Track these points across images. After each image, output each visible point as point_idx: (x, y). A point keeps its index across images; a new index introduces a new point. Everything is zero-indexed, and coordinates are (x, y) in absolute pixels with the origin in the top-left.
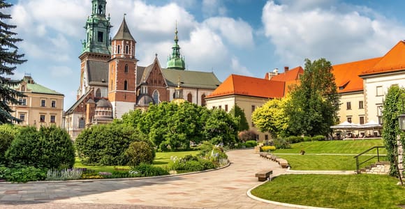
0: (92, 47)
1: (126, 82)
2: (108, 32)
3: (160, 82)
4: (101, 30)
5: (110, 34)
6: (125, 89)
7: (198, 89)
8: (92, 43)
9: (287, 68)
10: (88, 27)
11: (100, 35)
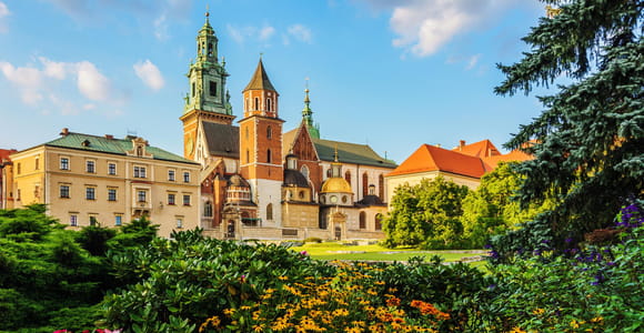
0: (203, 103)
1: (269, 152)
2: (223, 83)
3: (309, 155)
4: (214, 79)
5: (226, 86)
6: (269, 161)
7: (358, 165)
8: (202, 97)
9: (463, 143)
10: (194, 73)
11: (213, 86)
